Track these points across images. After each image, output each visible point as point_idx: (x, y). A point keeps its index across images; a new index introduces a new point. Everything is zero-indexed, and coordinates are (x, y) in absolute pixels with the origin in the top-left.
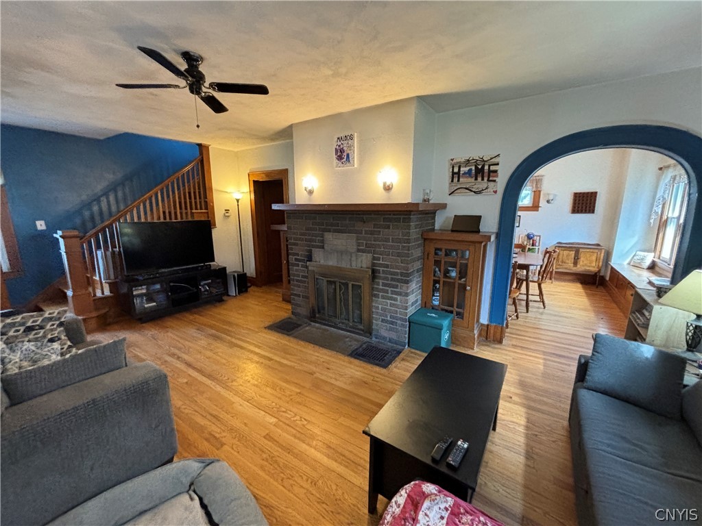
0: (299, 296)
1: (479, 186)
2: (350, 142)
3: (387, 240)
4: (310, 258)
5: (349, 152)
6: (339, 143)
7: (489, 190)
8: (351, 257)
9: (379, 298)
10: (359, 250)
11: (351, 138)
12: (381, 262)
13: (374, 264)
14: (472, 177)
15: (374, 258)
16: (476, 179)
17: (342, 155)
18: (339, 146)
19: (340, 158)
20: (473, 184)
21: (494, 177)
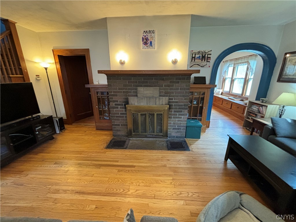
0: (119, 125)
1: (203, 64)
2: (153, 35)
3: (178, 89)
4: (127, 102)
5: (152, 40)
6: (145, 35)
7: (207, 66)
8: (156, 99)
9: (171, 118)
10: (160, 96)
11: (153, 32)
12: (173, 101)
13: (169, 102)
14: (200, 60)
15: (169, 99)
16: (202, 61)
17: (146, 42)
18: (145, 36)
19: (145, 43)
20: (201, 63)
21: (209, 60)
